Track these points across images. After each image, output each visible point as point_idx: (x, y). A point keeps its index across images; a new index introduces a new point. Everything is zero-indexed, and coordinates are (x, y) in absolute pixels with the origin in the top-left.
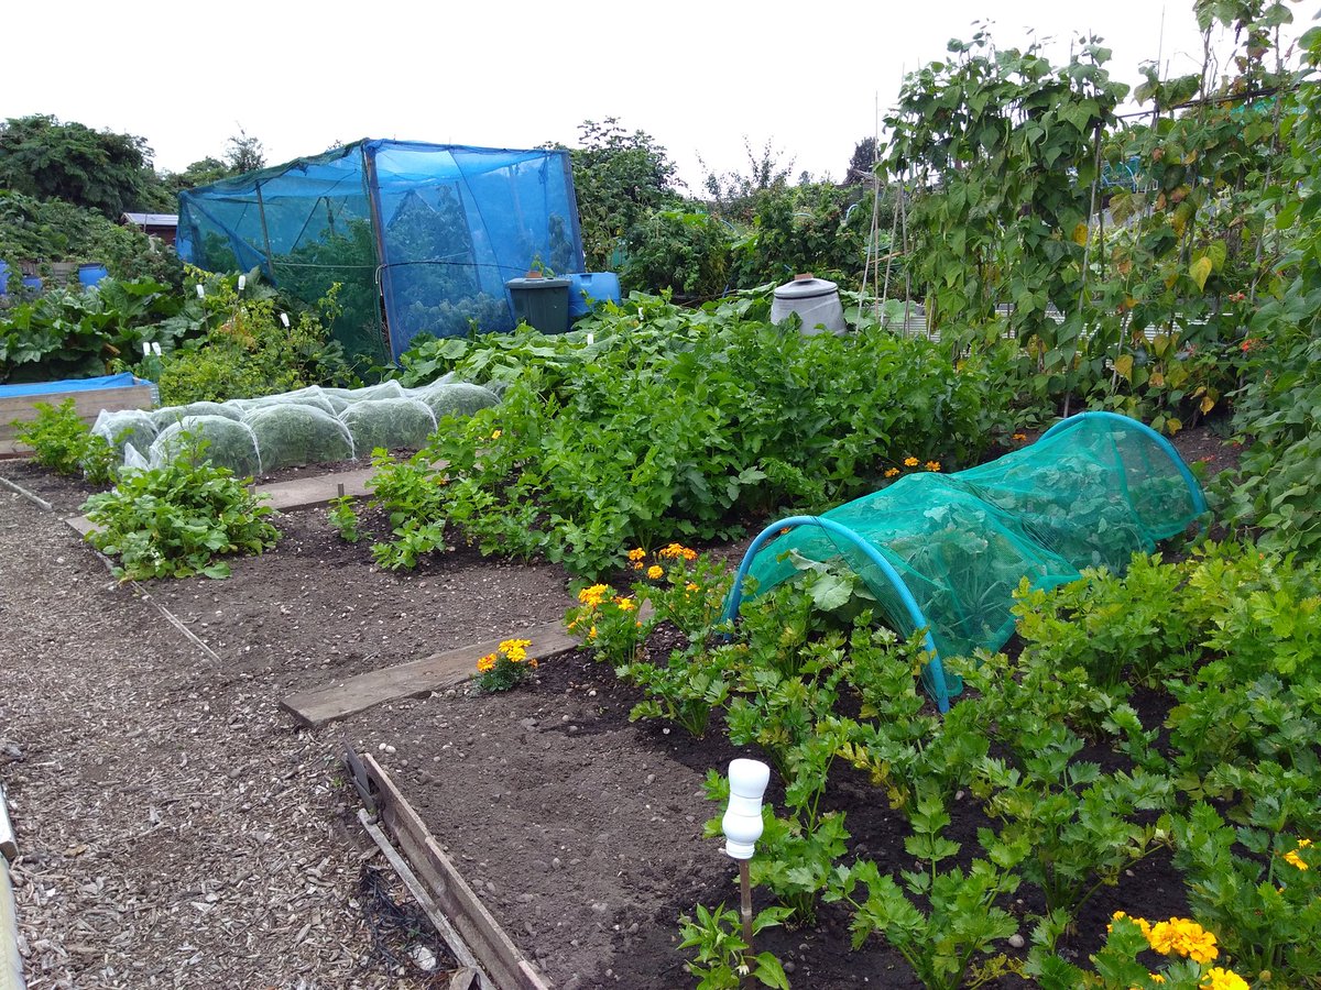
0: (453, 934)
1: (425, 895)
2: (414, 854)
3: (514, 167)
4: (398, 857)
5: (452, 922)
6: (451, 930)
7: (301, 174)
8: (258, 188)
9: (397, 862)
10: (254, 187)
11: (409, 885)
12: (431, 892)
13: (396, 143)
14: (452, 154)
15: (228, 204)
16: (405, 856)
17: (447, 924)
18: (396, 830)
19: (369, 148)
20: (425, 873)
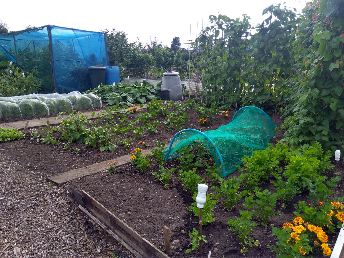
0: (115, 235)
1: (104, 225)
2: (98, 216)
3: (90, 36)
4: (94, 217)
5: (114, 232)
6: (114, 234)
7: (28, 34)
8: (14, 37)
9: (94, 218)
10: (13, 36)
11: (98, 224)
12: (106, 225)
13: (57, 27)
14: (73, 31)
15: (4, 41)
16: (96, 217)
17: (112, 232)
18: (91, 210)
19: (50, 28)
20: (103, 220)
